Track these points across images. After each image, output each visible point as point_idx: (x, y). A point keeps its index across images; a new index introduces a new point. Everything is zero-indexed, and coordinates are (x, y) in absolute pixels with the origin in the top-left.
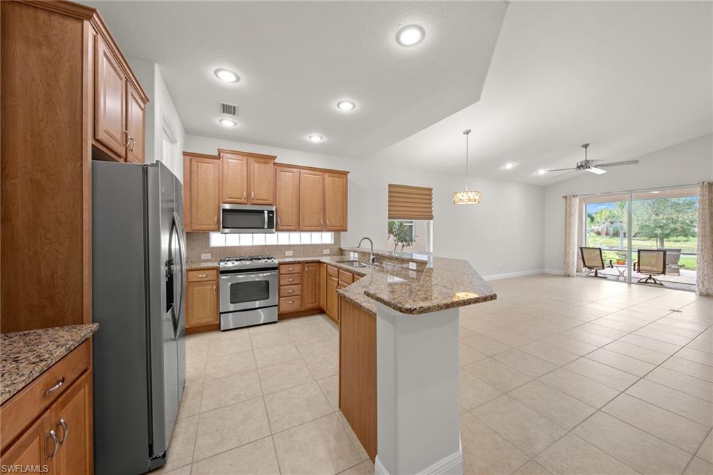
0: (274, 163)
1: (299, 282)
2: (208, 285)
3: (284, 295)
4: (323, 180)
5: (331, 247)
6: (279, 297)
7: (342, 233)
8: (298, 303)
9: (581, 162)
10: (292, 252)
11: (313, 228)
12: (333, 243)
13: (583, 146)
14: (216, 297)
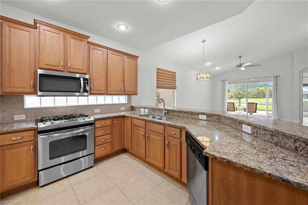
0: (88, 42)
1: (110, 132)
2: (24, 146)
3: (99, 143)
4: (123, 60)
5: (126, 105)
6: (95, 146)
7: (132, 96)
8: (109, 148)
9: (239, 64)
10: (99, 110)
11: (117, 93)
12: (127, 102)
13: (239, 57)
14: (33, 156)
